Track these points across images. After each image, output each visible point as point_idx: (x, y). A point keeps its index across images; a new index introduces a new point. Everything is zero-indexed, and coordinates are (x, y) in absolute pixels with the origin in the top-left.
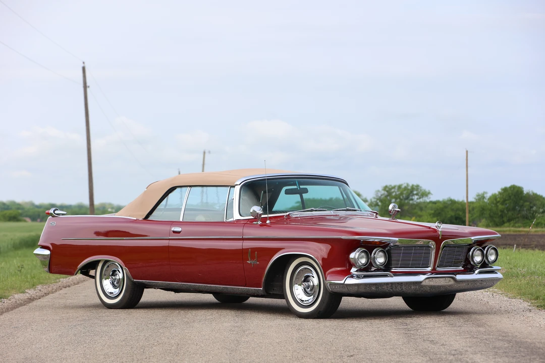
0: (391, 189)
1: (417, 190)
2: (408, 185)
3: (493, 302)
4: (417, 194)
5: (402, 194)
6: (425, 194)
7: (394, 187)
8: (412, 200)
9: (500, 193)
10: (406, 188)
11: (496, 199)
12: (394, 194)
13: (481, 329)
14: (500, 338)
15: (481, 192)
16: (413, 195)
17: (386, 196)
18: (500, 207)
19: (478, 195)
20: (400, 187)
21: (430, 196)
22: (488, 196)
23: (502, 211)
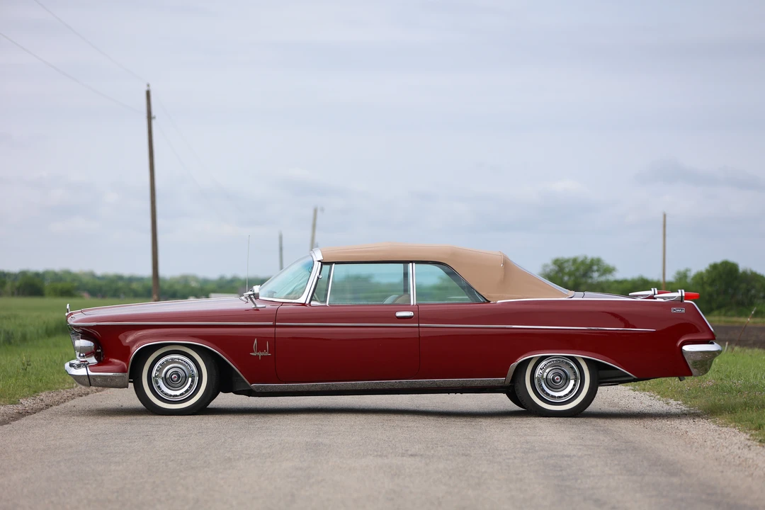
0: (562, 263)
1: (598, 265)
2: (586, 258)
3: (694, 432)
4: (598, 271)
5: (577, 269)
6: (609, 270)
7: (567, 261)
8: (591, 277)
9: (708, 271)
10: (583, 262)
11: (702, 278)
12: (567, 270)
13: (675, 480)
14: (704, 497)
15: (682, 269)
16: (593, 271)
17: (557, 272)
18: (708, 289)
19: (679, 273)
20: (575, 261)
21: (614, 273)
22: (692, 274)
23: (710, 295)
